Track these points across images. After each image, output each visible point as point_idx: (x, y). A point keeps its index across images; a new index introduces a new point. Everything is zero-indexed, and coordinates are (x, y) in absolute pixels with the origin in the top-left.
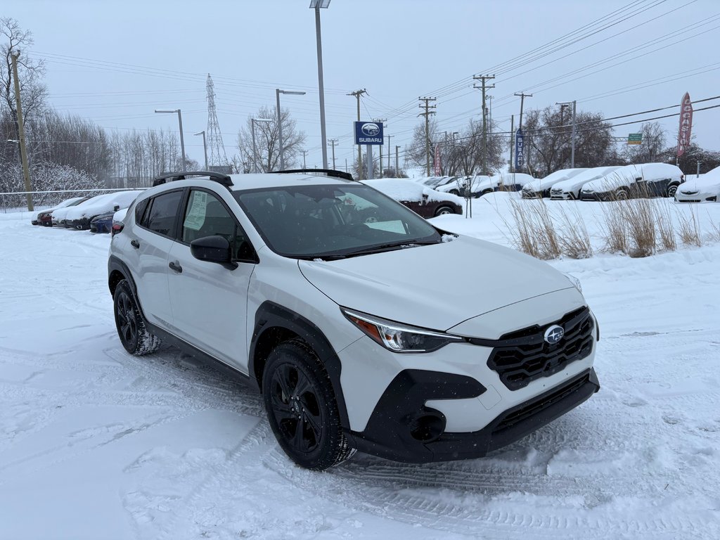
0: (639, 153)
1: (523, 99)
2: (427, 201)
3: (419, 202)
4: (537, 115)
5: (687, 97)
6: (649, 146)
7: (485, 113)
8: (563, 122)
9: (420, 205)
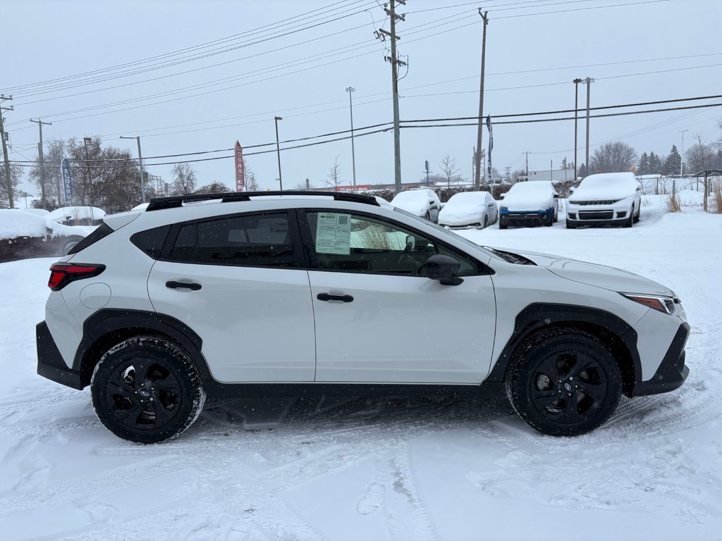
0: (175, 190)
1: (40, 126)
2: (53, 236)
3: (43, 237)
4: (61, 146)
5: (238, 144)
6: (183, 184)
7: (5, 138)
8: (90, 156)
9: (44, 240)
